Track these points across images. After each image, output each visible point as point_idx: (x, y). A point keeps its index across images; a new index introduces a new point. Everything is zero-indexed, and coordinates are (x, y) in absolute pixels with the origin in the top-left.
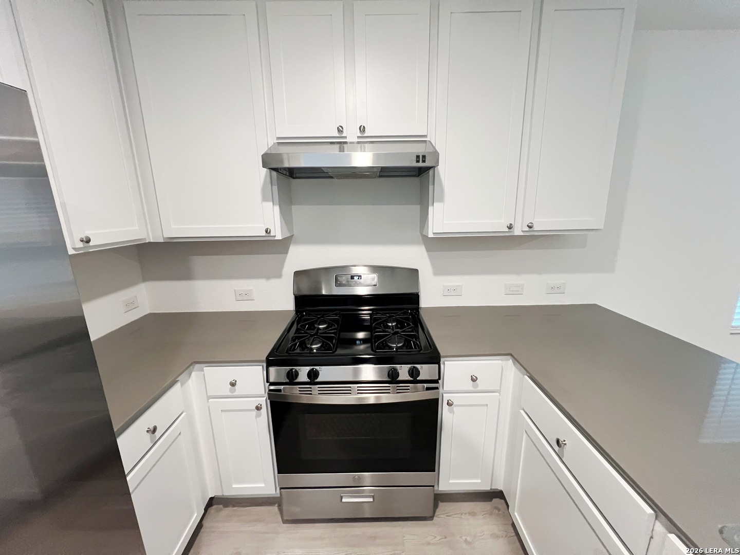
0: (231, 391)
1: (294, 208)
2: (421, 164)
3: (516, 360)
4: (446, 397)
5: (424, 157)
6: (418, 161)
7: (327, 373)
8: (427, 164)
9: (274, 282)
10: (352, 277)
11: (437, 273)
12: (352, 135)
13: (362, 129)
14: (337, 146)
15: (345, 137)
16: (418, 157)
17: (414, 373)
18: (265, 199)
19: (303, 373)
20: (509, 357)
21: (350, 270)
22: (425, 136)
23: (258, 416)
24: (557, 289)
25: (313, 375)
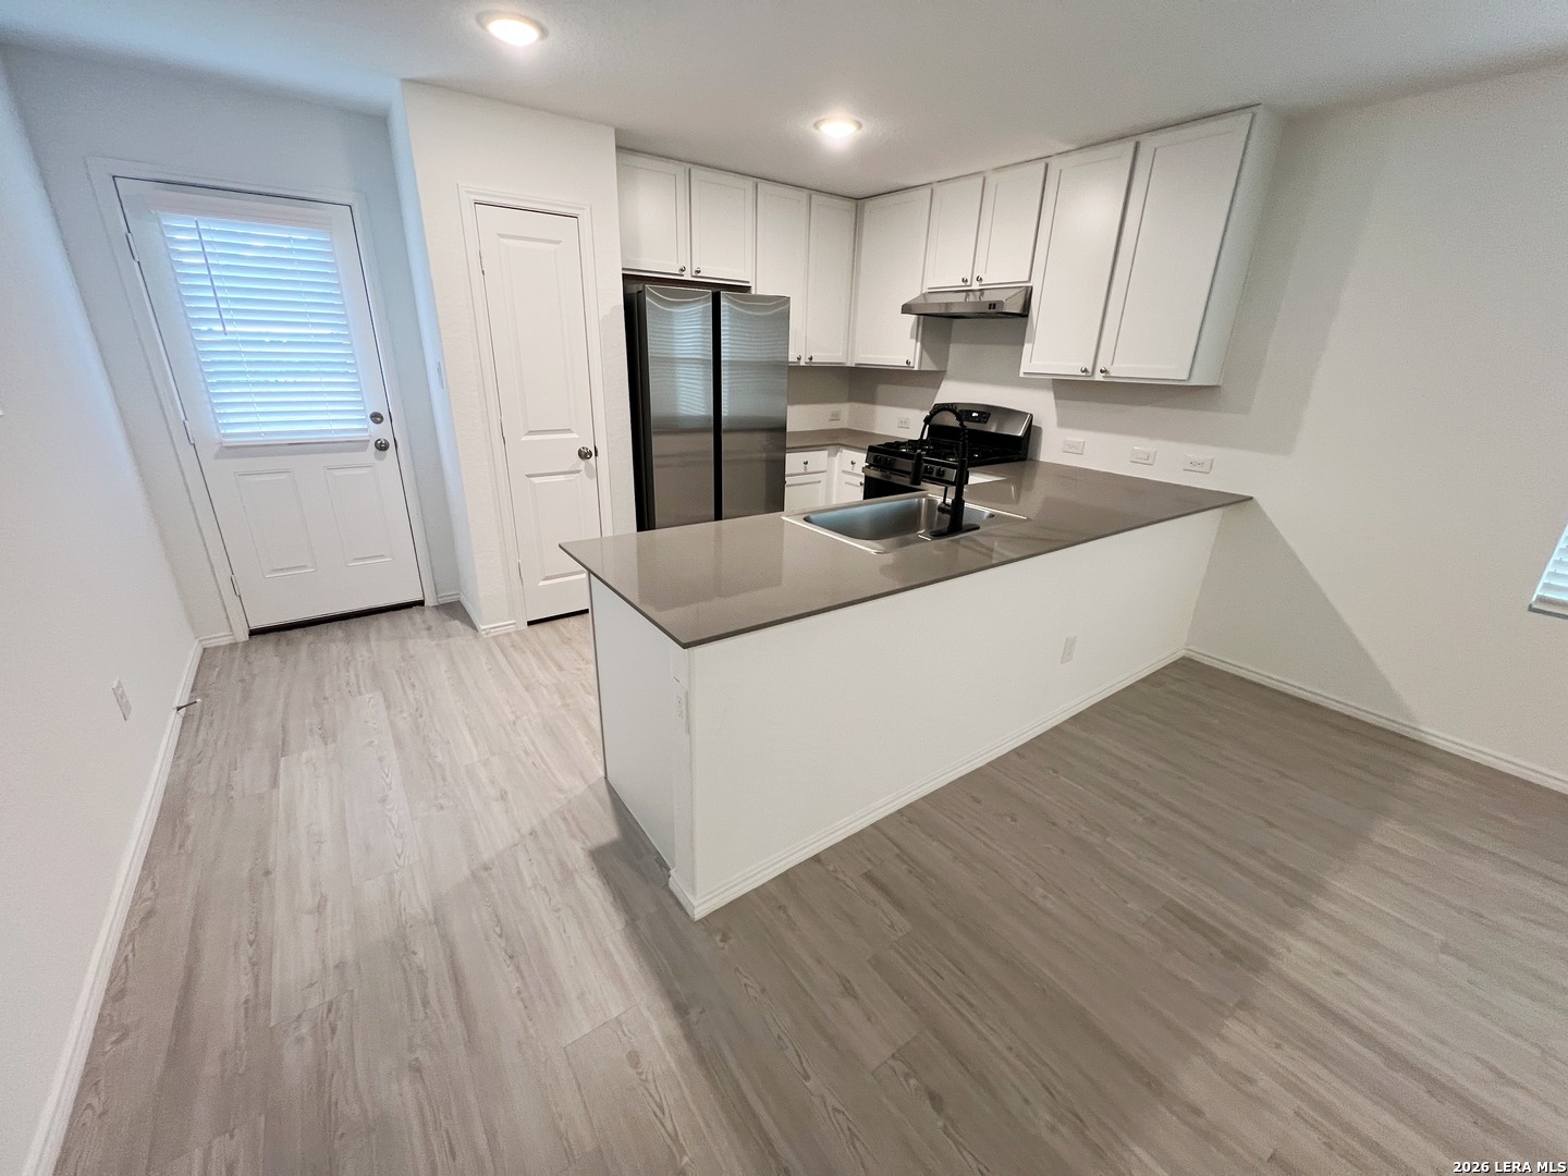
1: (952, 345)
2: (992, 311)
6: (989, 308)
13: (980, 279)
15: (970, 285)
22: (1029, 282)
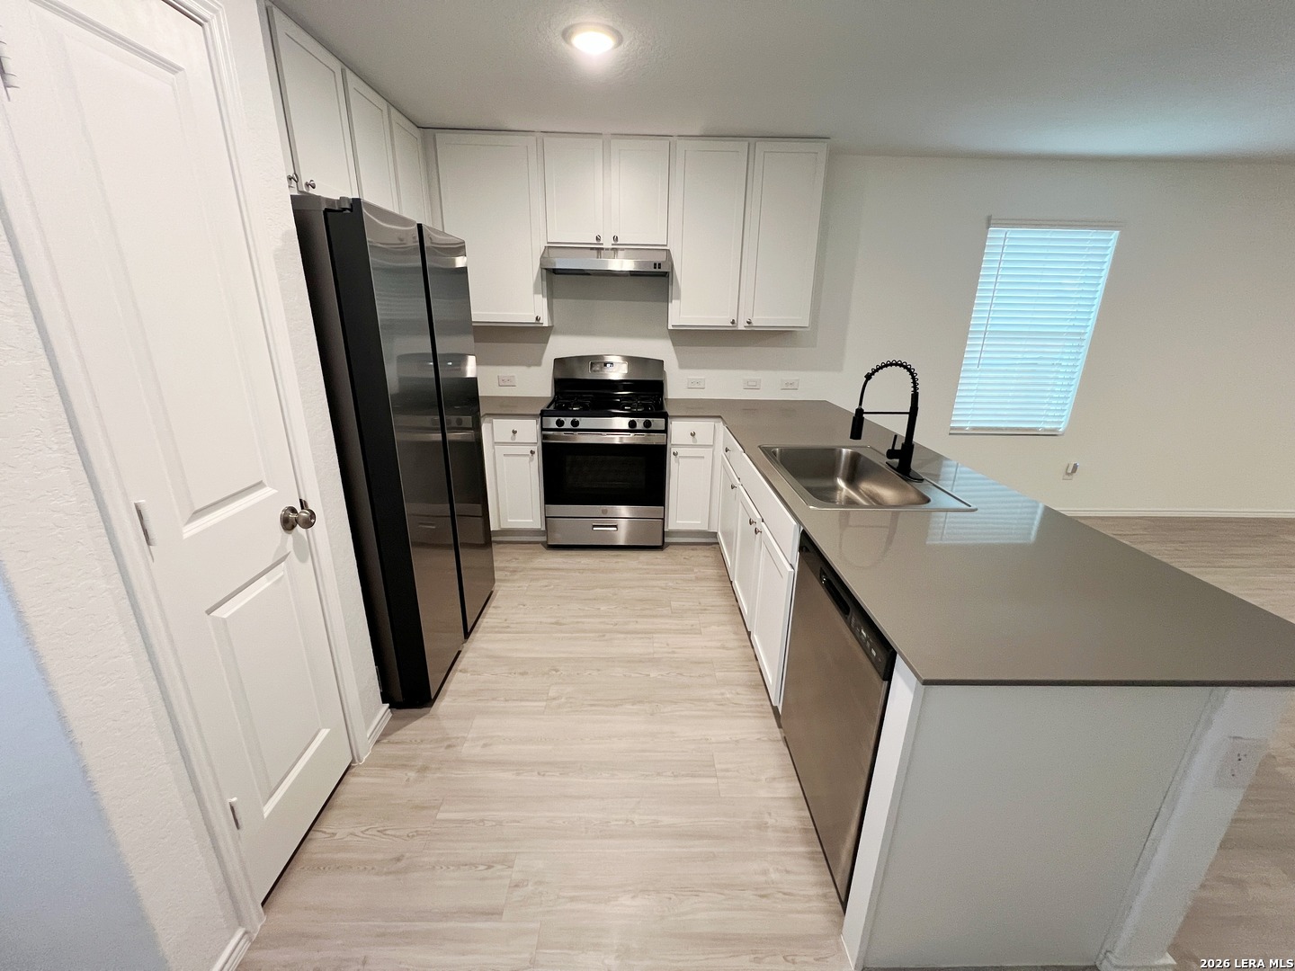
0: (513, 438)
1: (555, 301)
2: (657, 270)
3: (725, 423)
4: (673, 450)
5: (660, 264)
6: (655, 268)
7: (585, 422)
8: (663, 269)
9: (534, 369)
10: (605, 365)
11: (682, 366)
12: (607, 243)
13: (616, 239)
14: (595, 252)
15: (602, 244)
16: (655, 264)
17: (647, 424)
18: (536, 292)
19: (568, 422)
20: (720, 420)
21: (603, 359)
22: (666, 245)
23: (531, 460)
24: (790, 386)
25: (575, 423)
